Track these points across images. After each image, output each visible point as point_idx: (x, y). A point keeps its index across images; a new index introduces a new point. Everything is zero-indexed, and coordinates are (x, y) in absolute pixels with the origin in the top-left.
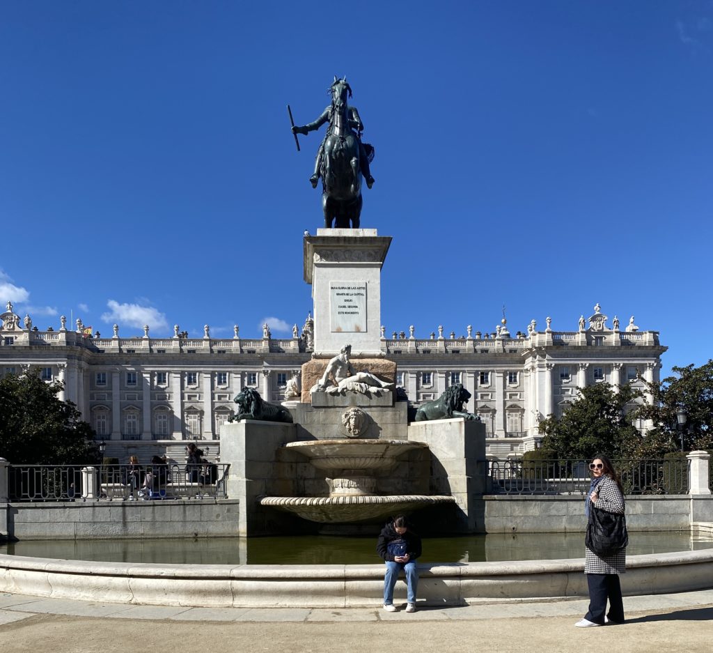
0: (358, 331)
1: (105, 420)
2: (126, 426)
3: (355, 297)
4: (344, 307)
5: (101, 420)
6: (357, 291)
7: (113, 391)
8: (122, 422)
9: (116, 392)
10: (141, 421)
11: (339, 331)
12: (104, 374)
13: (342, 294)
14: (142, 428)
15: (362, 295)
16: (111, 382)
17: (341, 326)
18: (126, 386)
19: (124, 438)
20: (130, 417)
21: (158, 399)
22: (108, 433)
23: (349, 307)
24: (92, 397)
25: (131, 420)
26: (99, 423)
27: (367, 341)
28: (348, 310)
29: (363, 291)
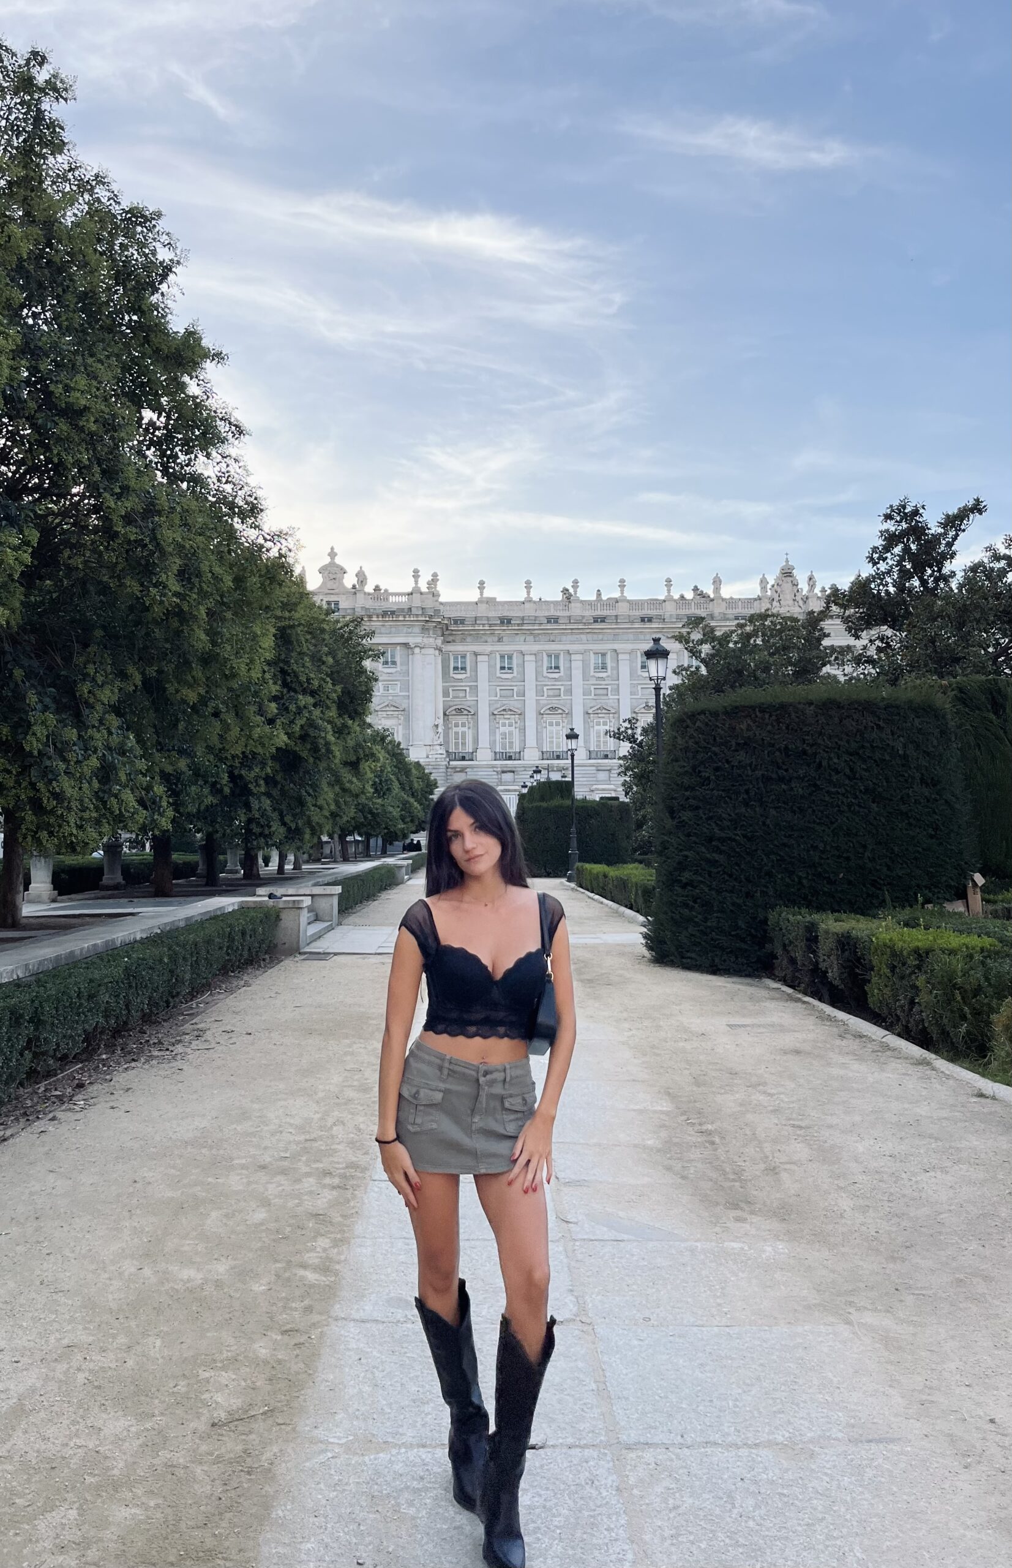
1: (465, 729)
2: (498, 737)
5: (460, 729)
7: (479, 684)
8: (492, 732)
9: (483, 684)
10: (523, 730)
12: (464, 657)
14: (523, 741)
16: (475, 669)
18: (498, 675)
19: (497, 756)
20: (504, 725)
21: (548, 696)
22: (471, 751)
24: (446, 693)
25: (506, 729)
26: (457, 733)
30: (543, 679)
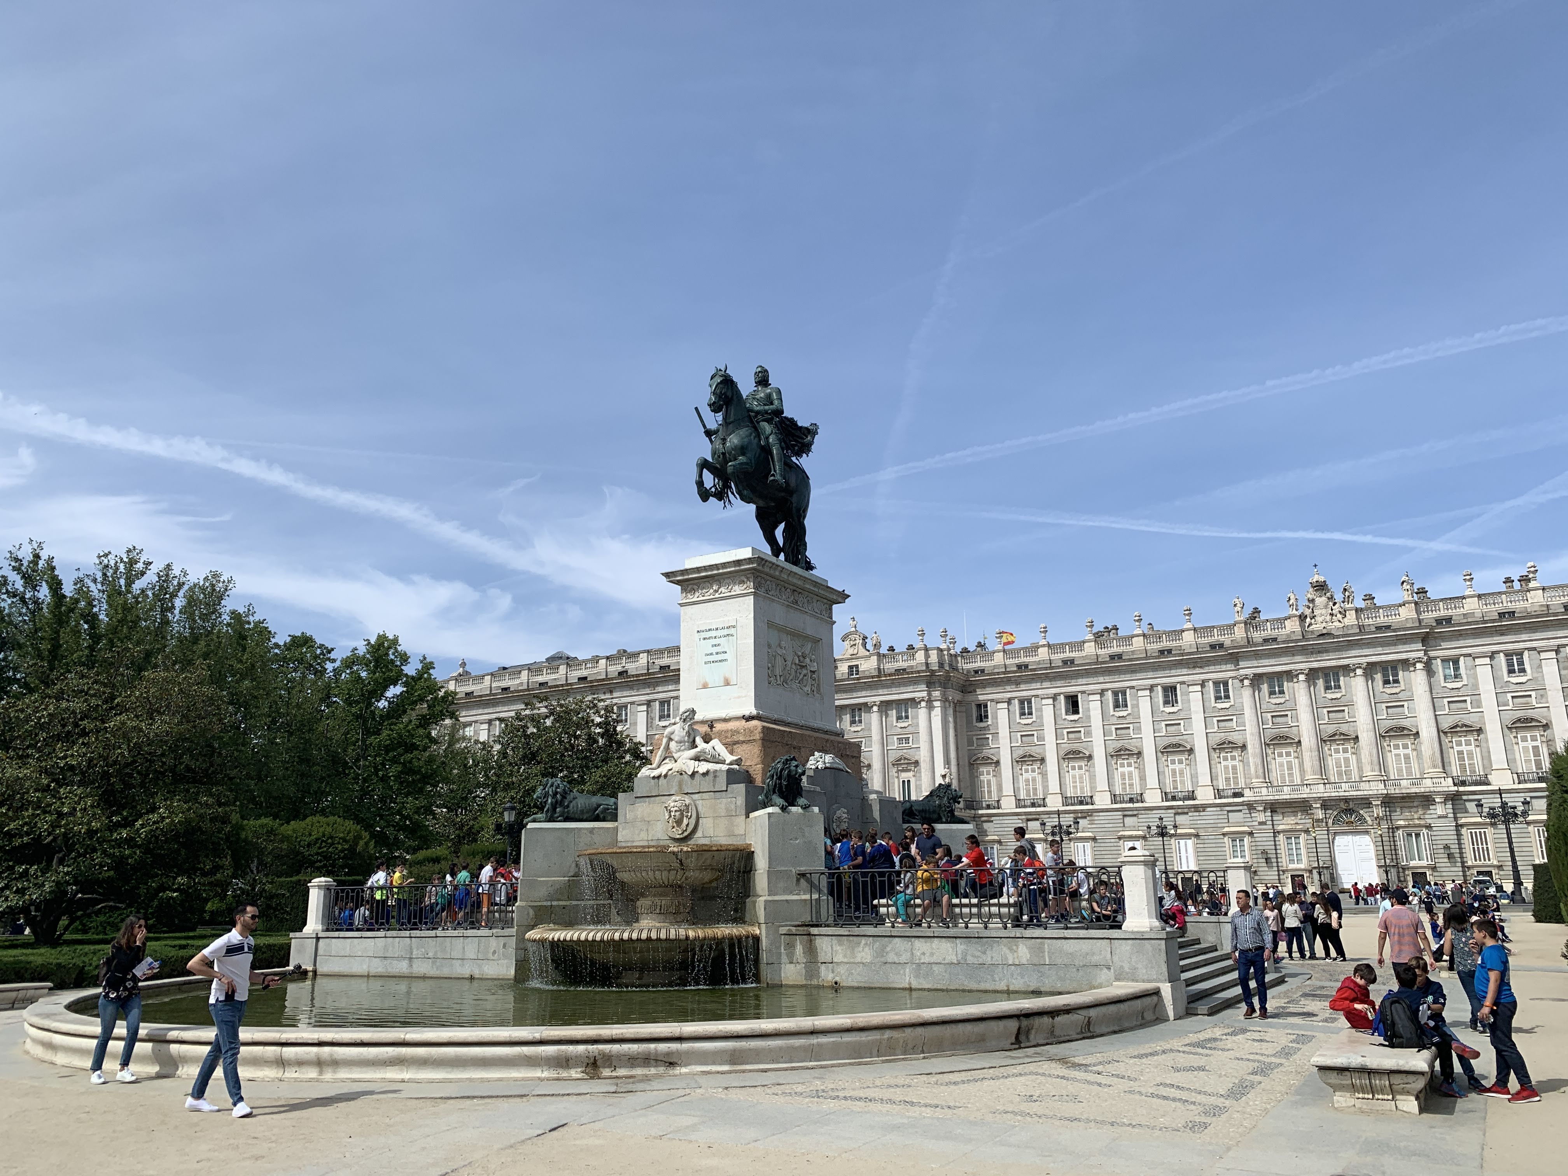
0: (727, 683)
1: (990, 777)
3: (722, 641)
4: (711, 654)
5: (986, 778)
6: (726, 632)
7: (1000, 730)
8: (1015, 780)
9: (1004, 731)
10: (1044, 775)
11: (705, 686)
13: (709, 638)
14: (1046, 787)
15: (732, 635)
16: (995, 717)
17: (707, 680)
18: (1018, 720)
19: (1019, 803)
20: (1026, 771)
21: (1068, 739)
22: (996, 799)
23: (717, 653)
24: (971, 743)
25: (1029, 776)
26: (982, 782)
27: (739, 697)
28: (716, 658)
29: (732, 631)
30: (1062, 722)
